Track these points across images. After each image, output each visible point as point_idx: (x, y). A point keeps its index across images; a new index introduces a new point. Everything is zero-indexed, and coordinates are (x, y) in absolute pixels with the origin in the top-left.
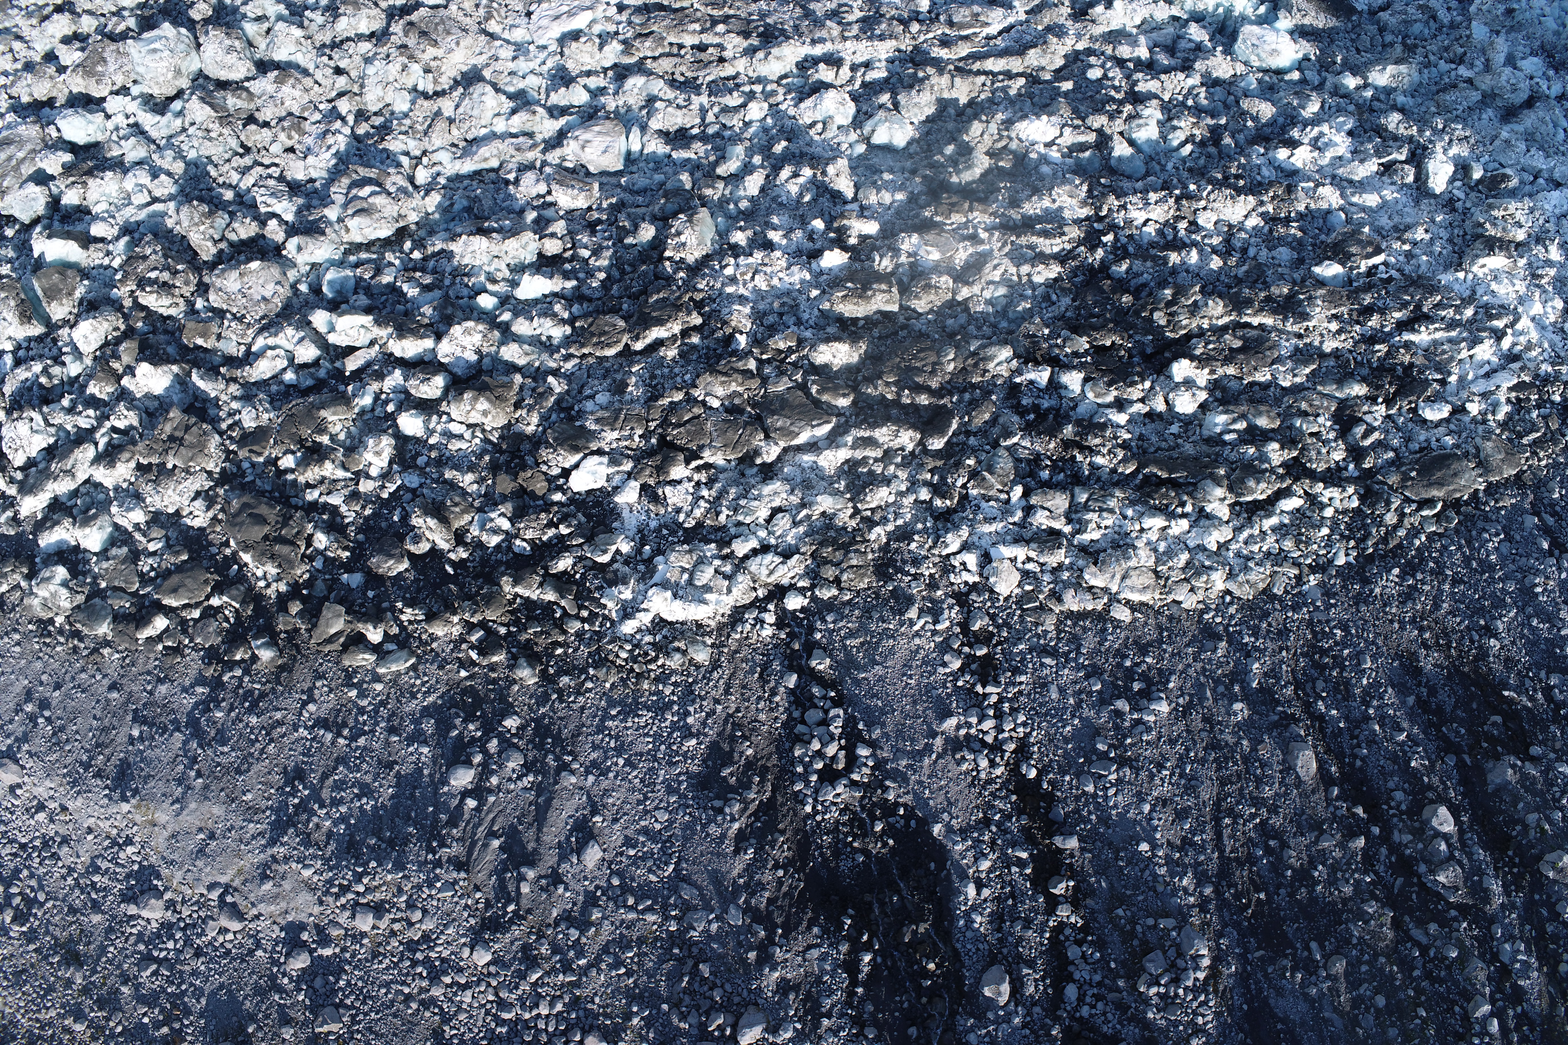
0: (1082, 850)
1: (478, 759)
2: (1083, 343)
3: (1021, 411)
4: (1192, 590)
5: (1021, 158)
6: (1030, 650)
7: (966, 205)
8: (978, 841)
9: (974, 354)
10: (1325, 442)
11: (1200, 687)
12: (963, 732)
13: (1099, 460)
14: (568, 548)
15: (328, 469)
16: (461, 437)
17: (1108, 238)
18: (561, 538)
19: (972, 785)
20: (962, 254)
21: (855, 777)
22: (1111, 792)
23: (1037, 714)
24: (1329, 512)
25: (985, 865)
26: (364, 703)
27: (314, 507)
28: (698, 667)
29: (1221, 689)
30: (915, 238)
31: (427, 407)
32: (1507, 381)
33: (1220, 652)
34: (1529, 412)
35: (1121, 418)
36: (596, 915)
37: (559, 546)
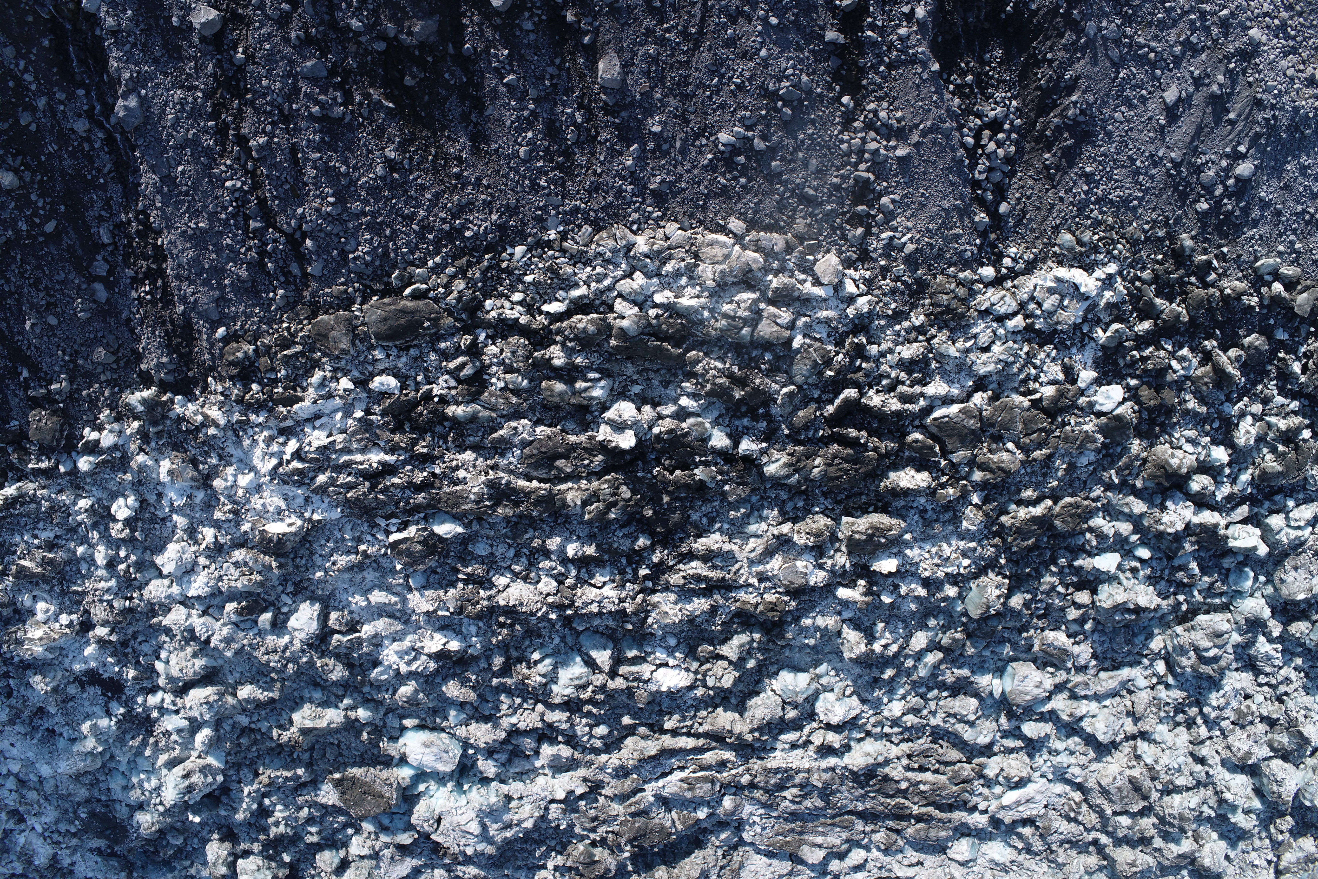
0: (823, 28)
1: (1231, 182)
2: (699, 473)
3: (768, 416)
4: (667, 238)
5: (691, 653)
6: (821, 204)
7: (761, 608)
8: (904, 51)
9: (797, 471)
10: (502, 363)
11: (683, 151)
12: (893, 143)
13: (719, 365)
14: (1137, 338)
15: (1282, 424)
16: (1188, 440)
17: (643, 572)
18: (1138, 348)
19: (895, 99)
20: (775, 564)
21: (978, 121)
22: (790, 72)
23: (831, 148)
24: (517, 297)
25: (903, 31)
26: (1292, 237)
27: (1293, 396)
28: (1069, 230)
29: (665, 147)
30: (812, 581)
31: (1205, 467)
32: (304, 407)
33: (658, 179)
34: (287, 376)
35: (684, 401)
36: (1178, 49)
37: (1142, 341)
